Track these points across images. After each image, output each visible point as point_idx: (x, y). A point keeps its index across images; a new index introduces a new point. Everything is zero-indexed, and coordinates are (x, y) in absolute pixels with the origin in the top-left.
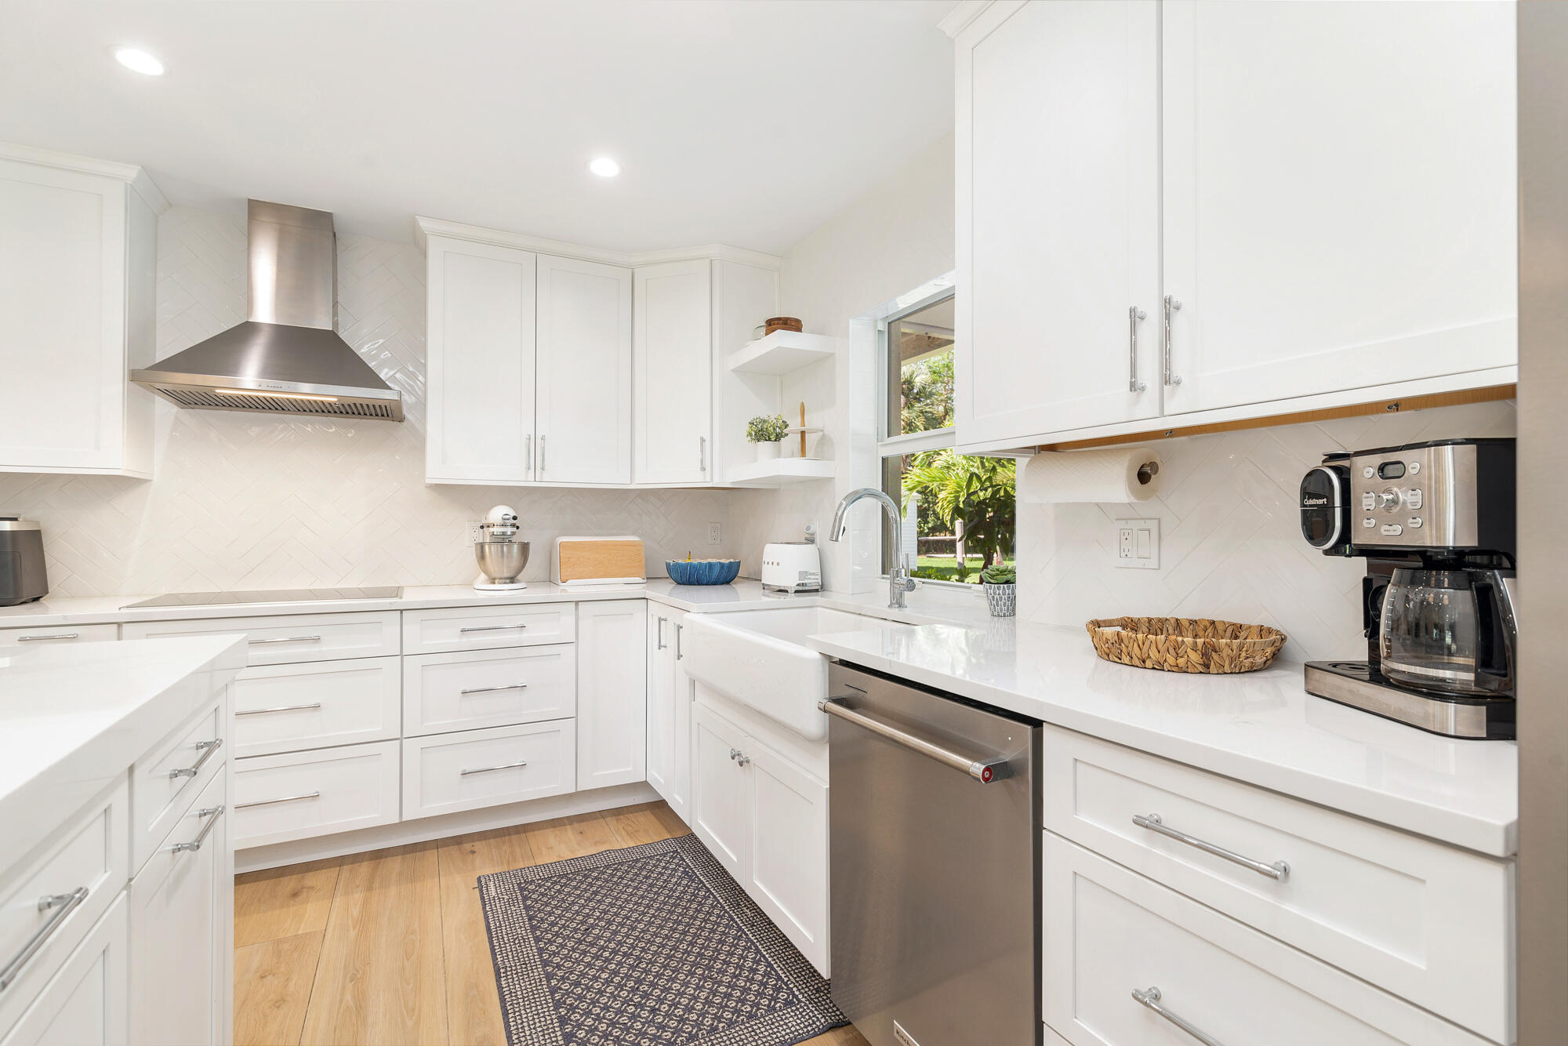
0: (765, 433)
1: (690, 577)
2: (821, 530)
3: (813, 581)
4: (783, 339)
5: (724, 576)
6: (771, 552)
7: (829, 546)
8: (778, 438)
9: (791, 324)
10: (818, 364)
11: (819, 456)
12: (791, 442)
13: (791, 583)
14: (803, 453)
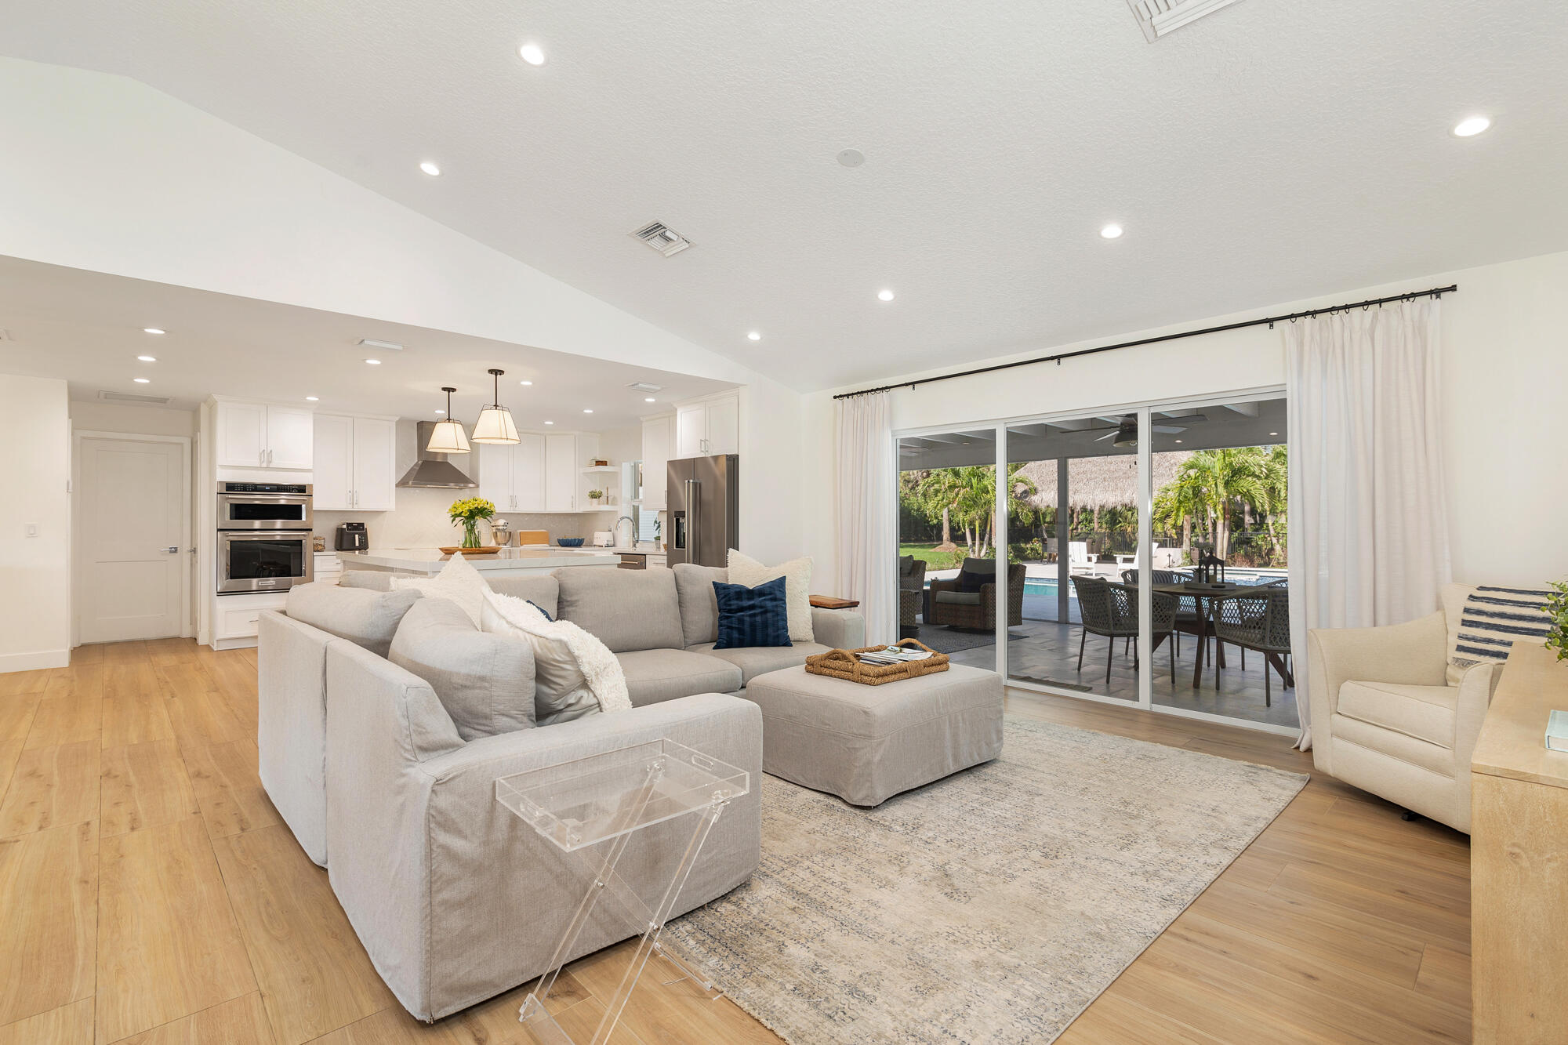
0: (594, 496)
1: (566, 543)
2: (613, 528)
3: (611, 543)
4: (601, 468)
5: (578, 543)
6: (597, 534)
7: (616, 532)
8: (600, 497)
9: (604, 463)
10: (614, 476)
11: (612, 504)
12: (603, 498)
13: (604, 543)
14: (608, 503)
